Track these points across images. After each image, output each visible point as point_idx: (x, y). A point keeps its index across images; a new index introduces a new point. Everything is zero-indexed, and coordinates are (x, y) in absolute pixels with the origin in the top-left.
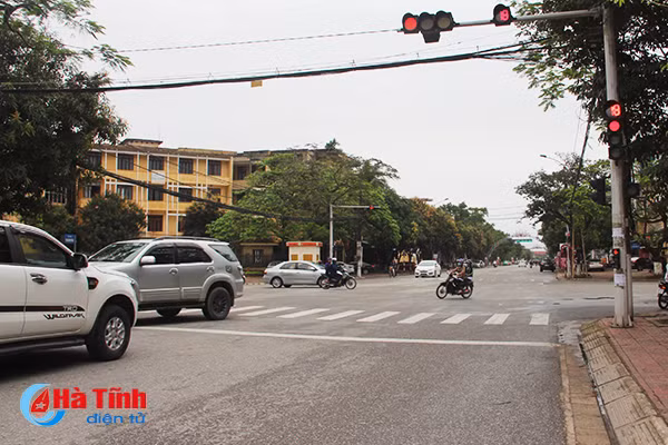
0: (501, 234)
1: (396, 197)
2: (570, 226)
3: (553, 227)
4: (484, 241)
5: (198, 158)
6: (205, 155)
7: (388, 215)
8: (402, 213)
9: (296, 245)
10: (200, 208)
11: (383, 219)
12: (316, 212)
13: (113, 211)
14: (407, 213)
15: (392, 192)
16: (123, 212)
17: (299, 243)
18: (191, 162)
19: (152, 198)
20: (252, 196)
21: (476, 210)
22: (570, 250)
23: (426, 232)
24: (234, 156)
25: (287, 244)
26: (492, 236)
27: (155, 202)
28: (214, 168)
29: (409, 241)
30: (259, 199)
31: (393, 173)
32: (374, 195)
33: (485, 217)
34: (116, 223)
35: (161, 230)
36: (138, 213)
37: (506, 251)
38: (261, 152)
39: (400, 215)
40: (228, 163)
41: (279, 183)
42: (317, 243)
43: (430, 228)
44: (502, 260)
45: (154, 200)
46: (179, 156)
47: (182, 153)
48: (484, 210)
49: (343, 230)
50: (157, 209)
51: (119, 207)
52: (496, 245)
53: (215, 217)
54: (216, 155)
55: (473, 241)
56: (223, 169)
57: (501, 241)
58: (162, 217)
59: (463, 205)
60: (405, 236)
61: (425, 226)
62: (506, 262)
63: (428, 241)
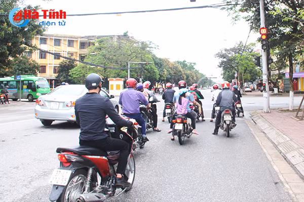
0: (202, 75)
1: (156, 58)
2: (238, 71)
3: (229, 72)
4: (195, 78)
5: (63, 39)
6: (66, 37)
7: (153, 66)
8: (159, 65)
9: (112, 80)
10: (66, 63)
11: (151, 68)
12: (121, 65)
13: (25, 64)
14: (161, 65)
15: (154, 56)
16: (30, 64)
17: (114, 79)
18: (59, 40)
19: (41, 57)
20: (91, 57)
21: (191, 63)
22: (237, 83)
23: (170, 74)
24: (80, 38)
25: (108, 79)
26: (199, 76)
27: (42, 59)
28: (71, 43)
29: (162, 78)
30: (94, 58)
31: (157, 47)
32: (148, 57)
33: (194, 67)
34: (27, 70)
35: (45, 72)
36: (36, 65)
37: (205, 82)
38: (93, 36)
39: (158, 66)
40: (77, 41)
41: (104, 51)
42: (122, 79)
43: (172, 72)
44: (202, 87)
45: (42, 58)
46: (54, 38)
47: (55, 37)
48: (195, 64)
49: (133, 73)
50: (44, 63)
51: (28, 62)
52: (200, 80)
53: (73, 67)
54: (72, 38)
55: (190, 78)
56: (75, 44)
57: (203, 78)
58: (45, 66)
59: (184, 61)
60: (161, 76)
61: (169, 71)
62: (205, 88)
63: (171, 78)
